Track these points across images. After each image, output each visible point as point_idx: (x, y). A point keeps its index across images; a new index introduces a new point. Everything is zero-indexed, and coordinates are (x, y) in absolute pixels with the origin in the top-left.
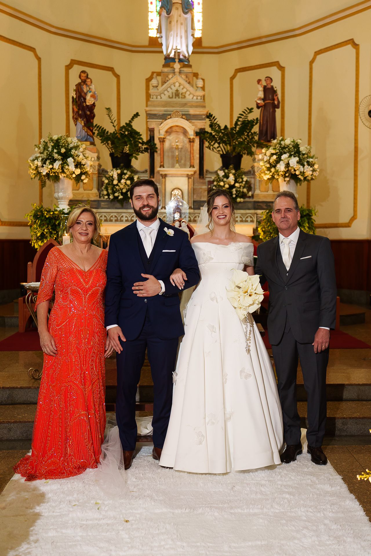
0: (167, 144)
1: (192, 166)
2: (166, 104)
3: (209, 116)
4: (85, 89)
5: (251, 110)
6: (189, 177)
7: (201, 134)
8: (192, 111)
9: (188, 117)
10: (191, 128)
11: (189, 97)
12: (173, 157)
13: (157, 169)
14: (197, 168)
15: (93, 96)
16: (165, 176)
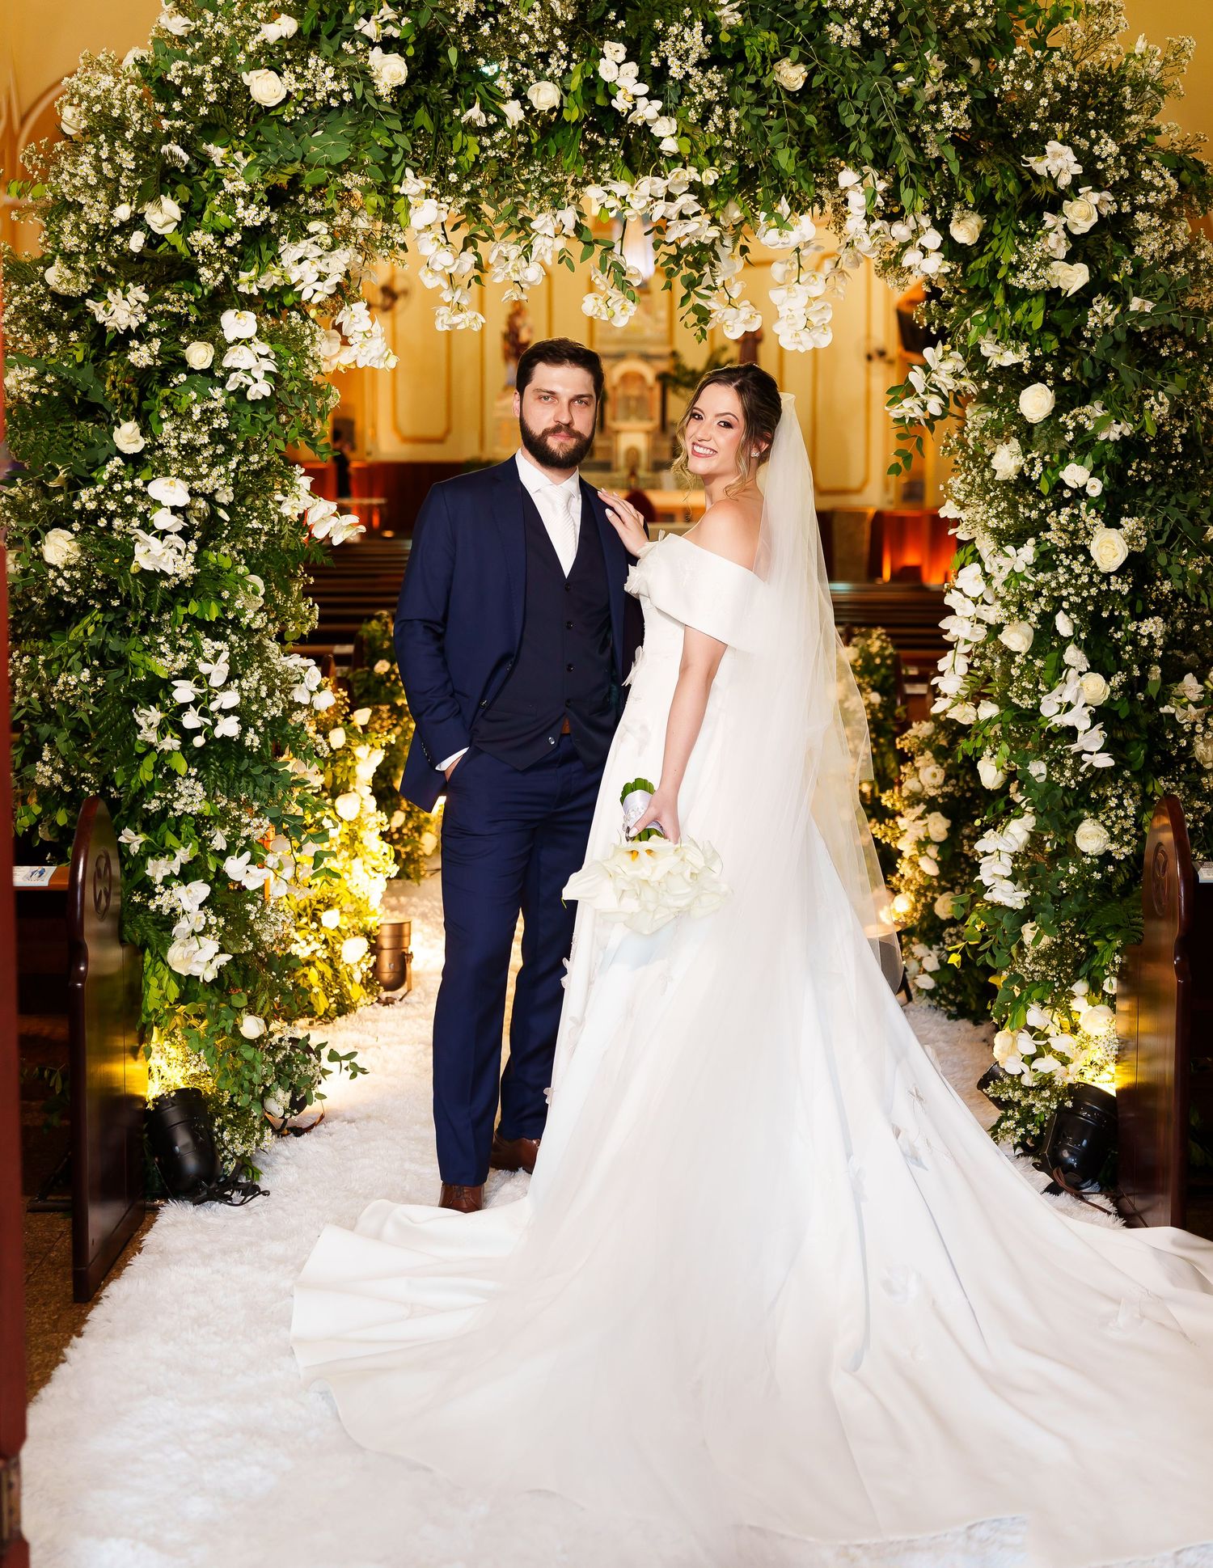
0: (620, 392)
1: (651, 419)
2: (619, 341)
3: (674, 354)
4: (519, 321)
5: (724, 349)
6: (648, 433)
7: (663, 379)
8: (653, 350)
9: (646, 358)
10: (649, 373)
11: (648, 333)
12: (628, 407)
13: (609, 422)
14: (657, 422)
15: (530, 331)
16: (617, 432)
